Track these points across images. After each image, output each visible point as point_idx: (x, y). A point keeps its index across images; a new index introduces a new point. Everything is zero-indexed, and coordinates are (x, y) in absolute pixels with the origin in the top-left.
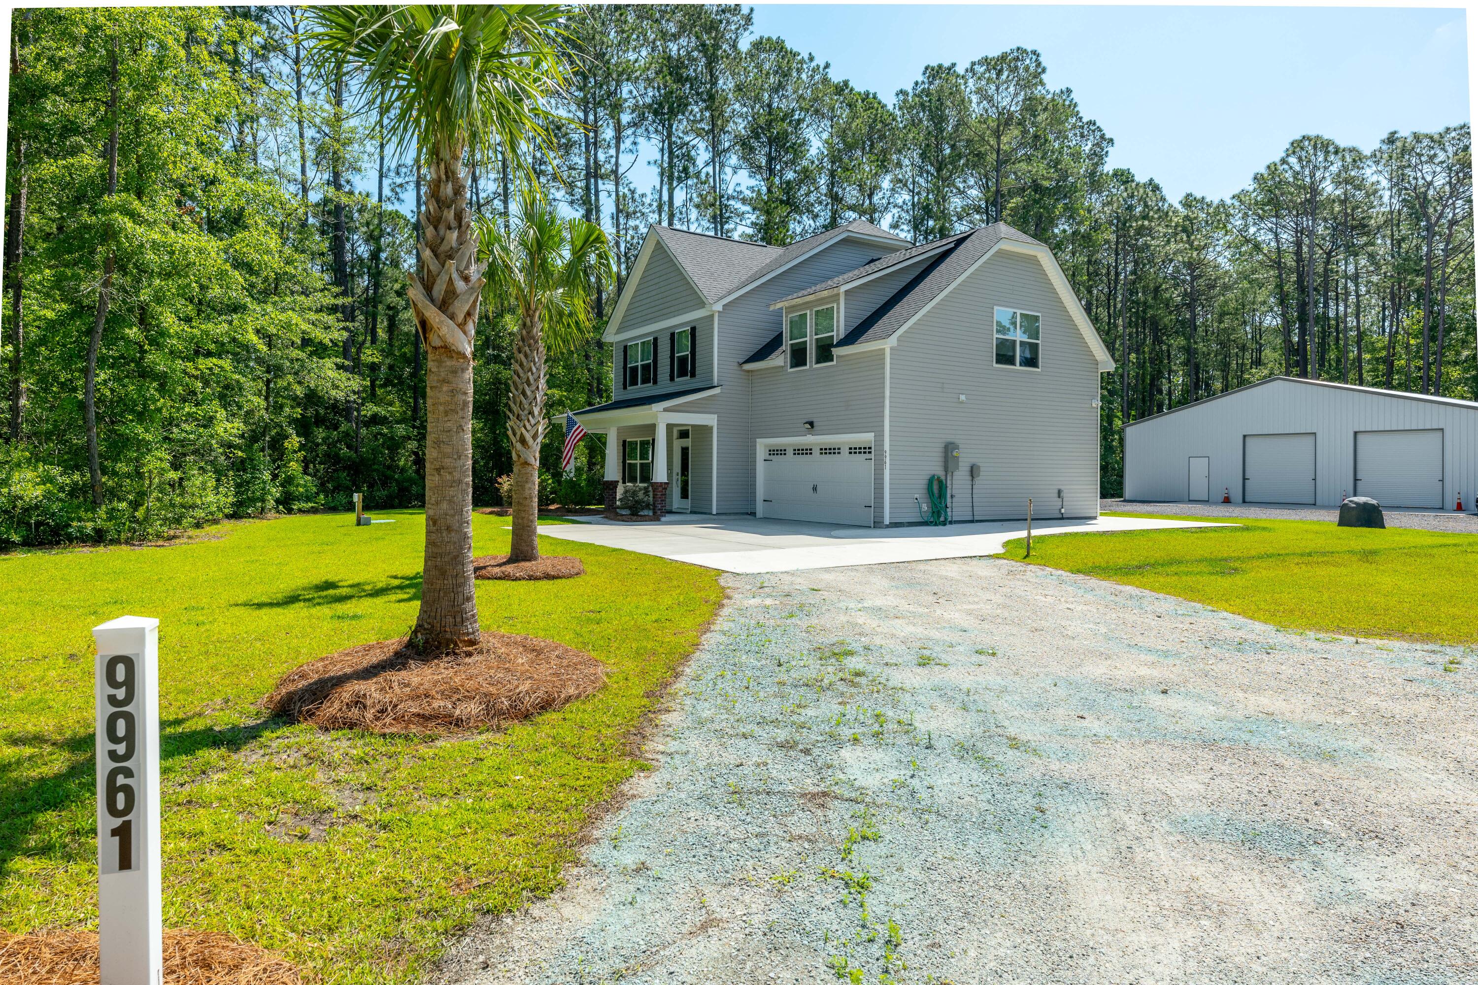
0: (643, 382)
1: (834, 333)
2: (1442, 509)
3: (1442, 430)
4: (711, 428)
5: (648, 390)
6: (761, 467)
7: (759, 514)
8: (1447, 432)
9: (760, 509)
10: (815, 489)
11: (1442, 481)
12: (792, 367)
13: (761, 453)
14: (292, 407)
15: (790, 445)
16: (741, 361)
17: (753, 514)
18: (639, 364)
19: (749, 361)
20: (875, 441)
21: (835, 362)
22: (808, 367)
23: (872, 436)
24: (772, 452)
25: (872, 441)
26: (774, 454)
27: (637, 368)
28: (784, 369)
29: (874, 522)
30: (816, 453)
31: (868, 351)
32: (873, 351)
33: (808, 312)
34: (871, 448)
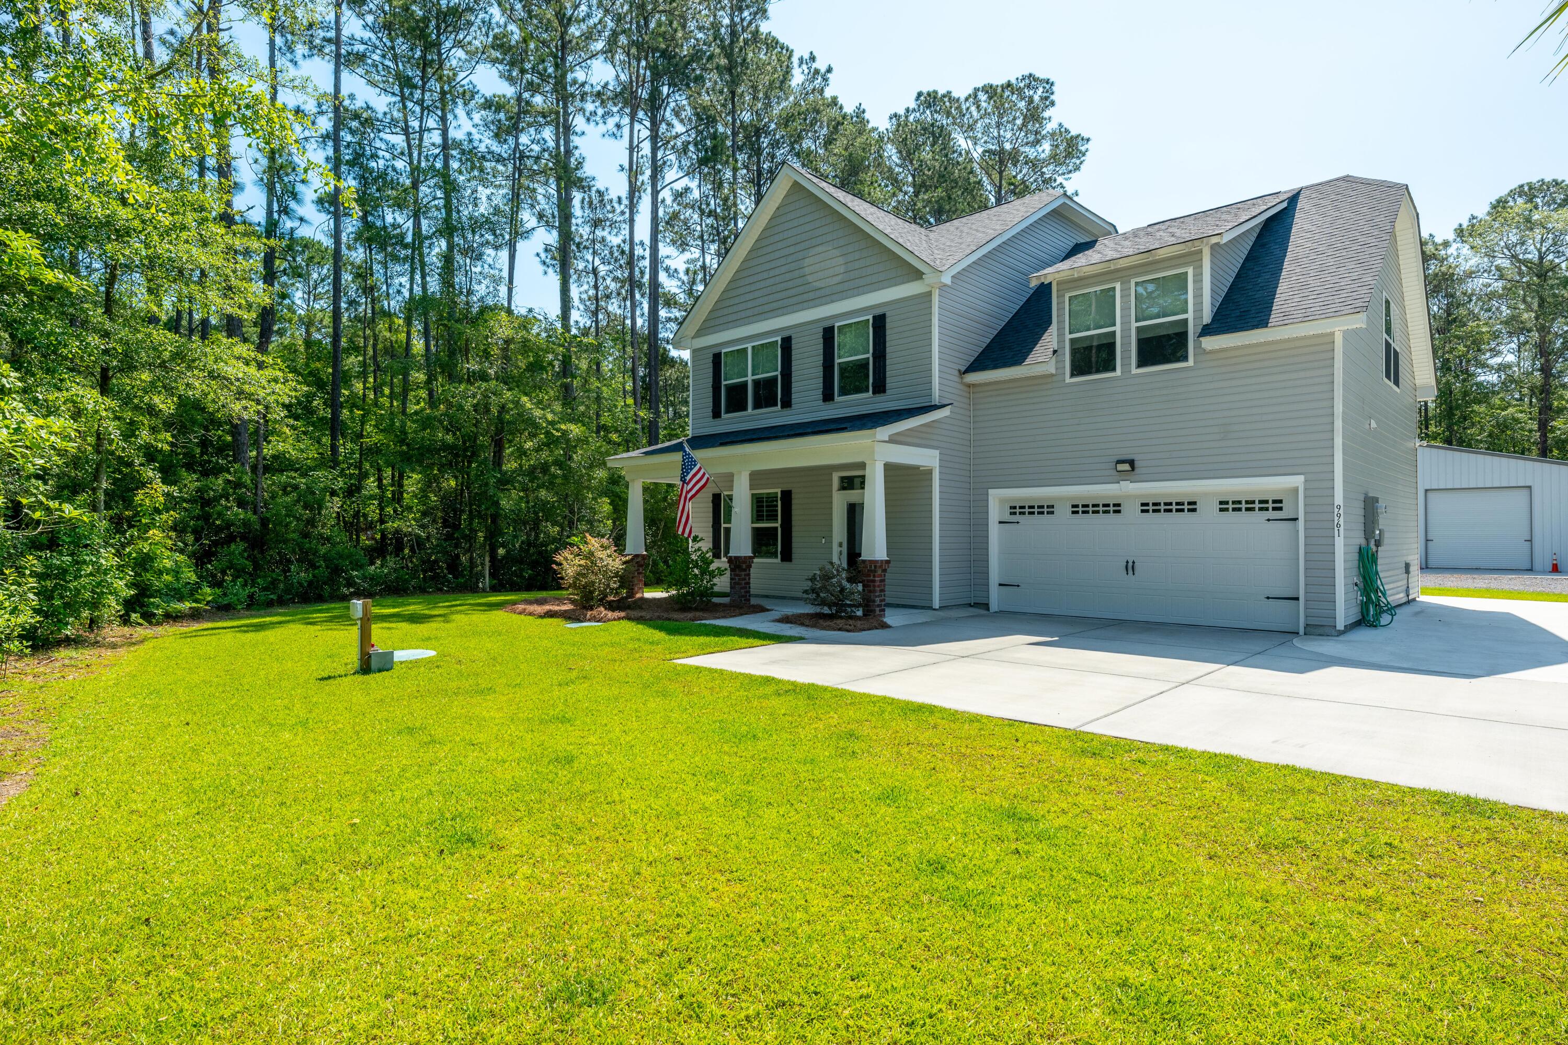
0: (757, 406)
1: (1190, 315)
2: (1530, 570)
3: (1530, 487)
4: (930, 472)
5: (773, 416)
6: (994, 530)
7: (994, 607)
8: (1535, 490)
9: (995, 598)
10: (1130, 567)
11: (1531, 541)
12: (1072, 375)
13: (995, 511)
14: (154, 430)
15: (1061, 499)
16: (963, 369)
17: (986, 606)
18: (750, 378)
19: (973, 368)
20: (1305, 489)
21: (1191, 362)
22: (1118, 372)
23: (1298, 481)
24: (1018, 510)
25: (1296, 490)
26: (1024, 513)
27: (744, 385)
28: (1055, 379)
29: (1307, 626)
30: (1131, 510)
31: (1289, 340)
32: (1305, 338)
33: (1118, 286)
34: (1280, 501)
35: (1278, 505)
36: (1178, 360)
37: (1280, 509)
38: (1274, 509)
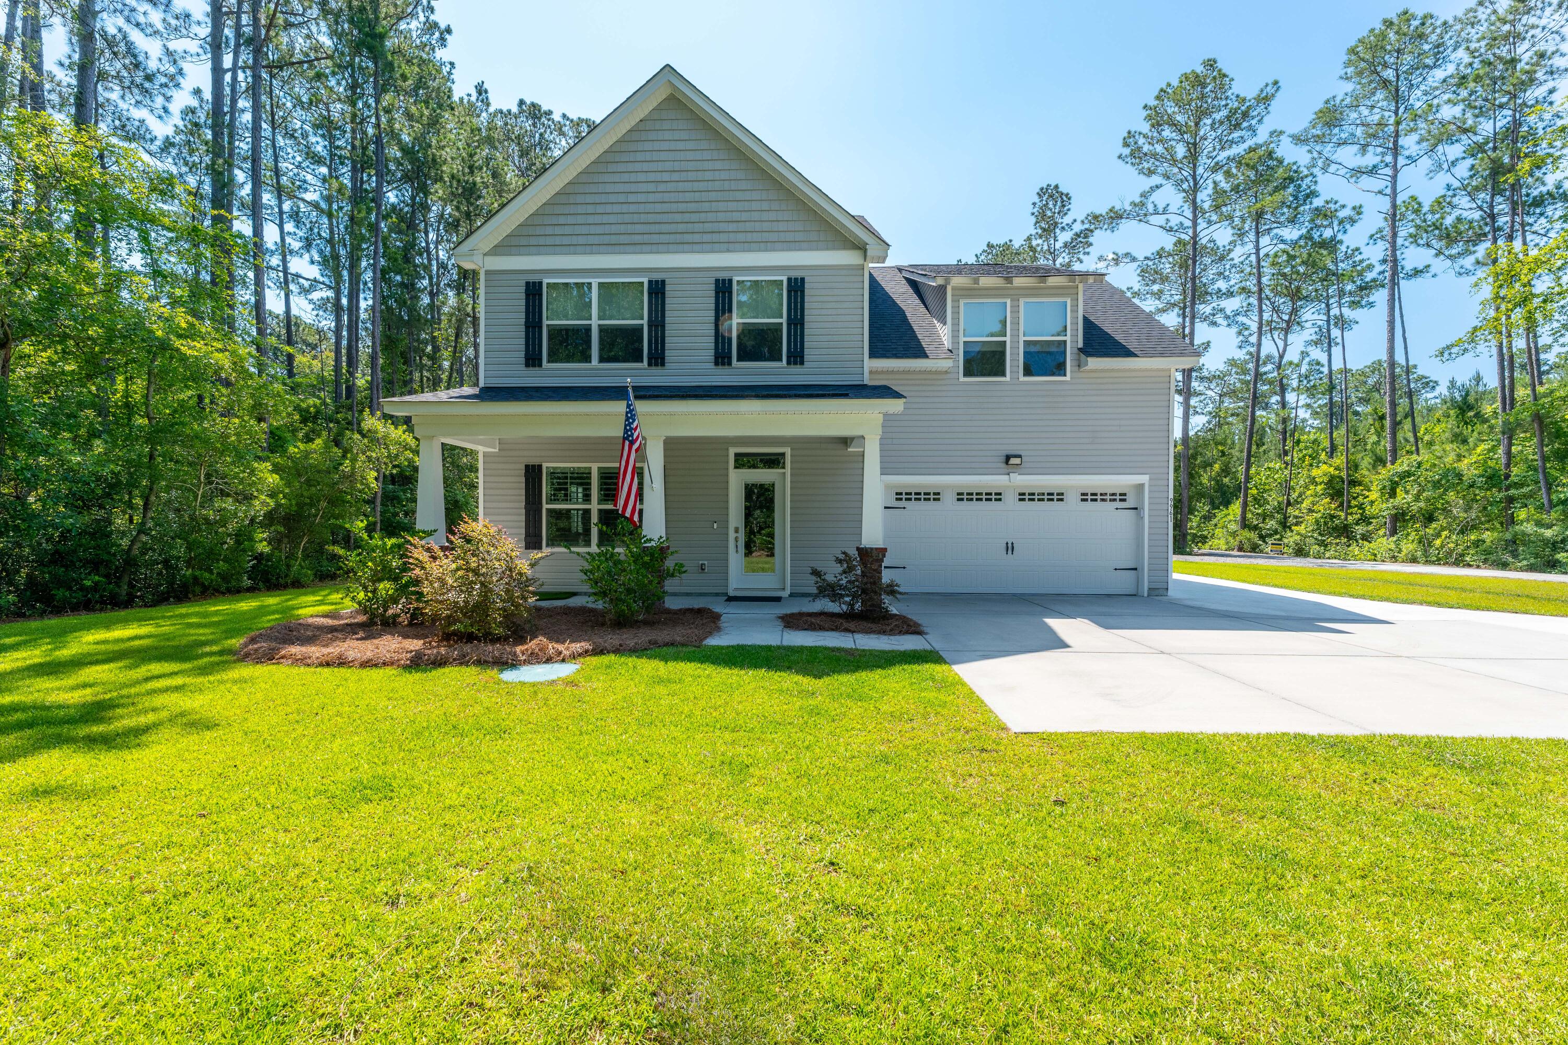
0: (610, 359)
1: (1067, 338)
5: (630, 374)
10: (1010, 548)
12: (965, 375)
15: (948, 487)
18: (595, 323)
20: (1150, 486)
21: (1068, 378)
22: (1008, 378)
23: (1144, 479)
24: (904, 496)
25: (1141, 487)
26: (910, 499)
27: (588, 329)
28: (949, 376)
29: (1150, 589)
30: (1010, 499)
31: (1140, 370)
32: (1146, 370)
33: (1009, 302)
34: (1125, 495)
35: (1123, 497)
36: (1059, 375)
37: (1124, 500)
38: (1121, 500)
